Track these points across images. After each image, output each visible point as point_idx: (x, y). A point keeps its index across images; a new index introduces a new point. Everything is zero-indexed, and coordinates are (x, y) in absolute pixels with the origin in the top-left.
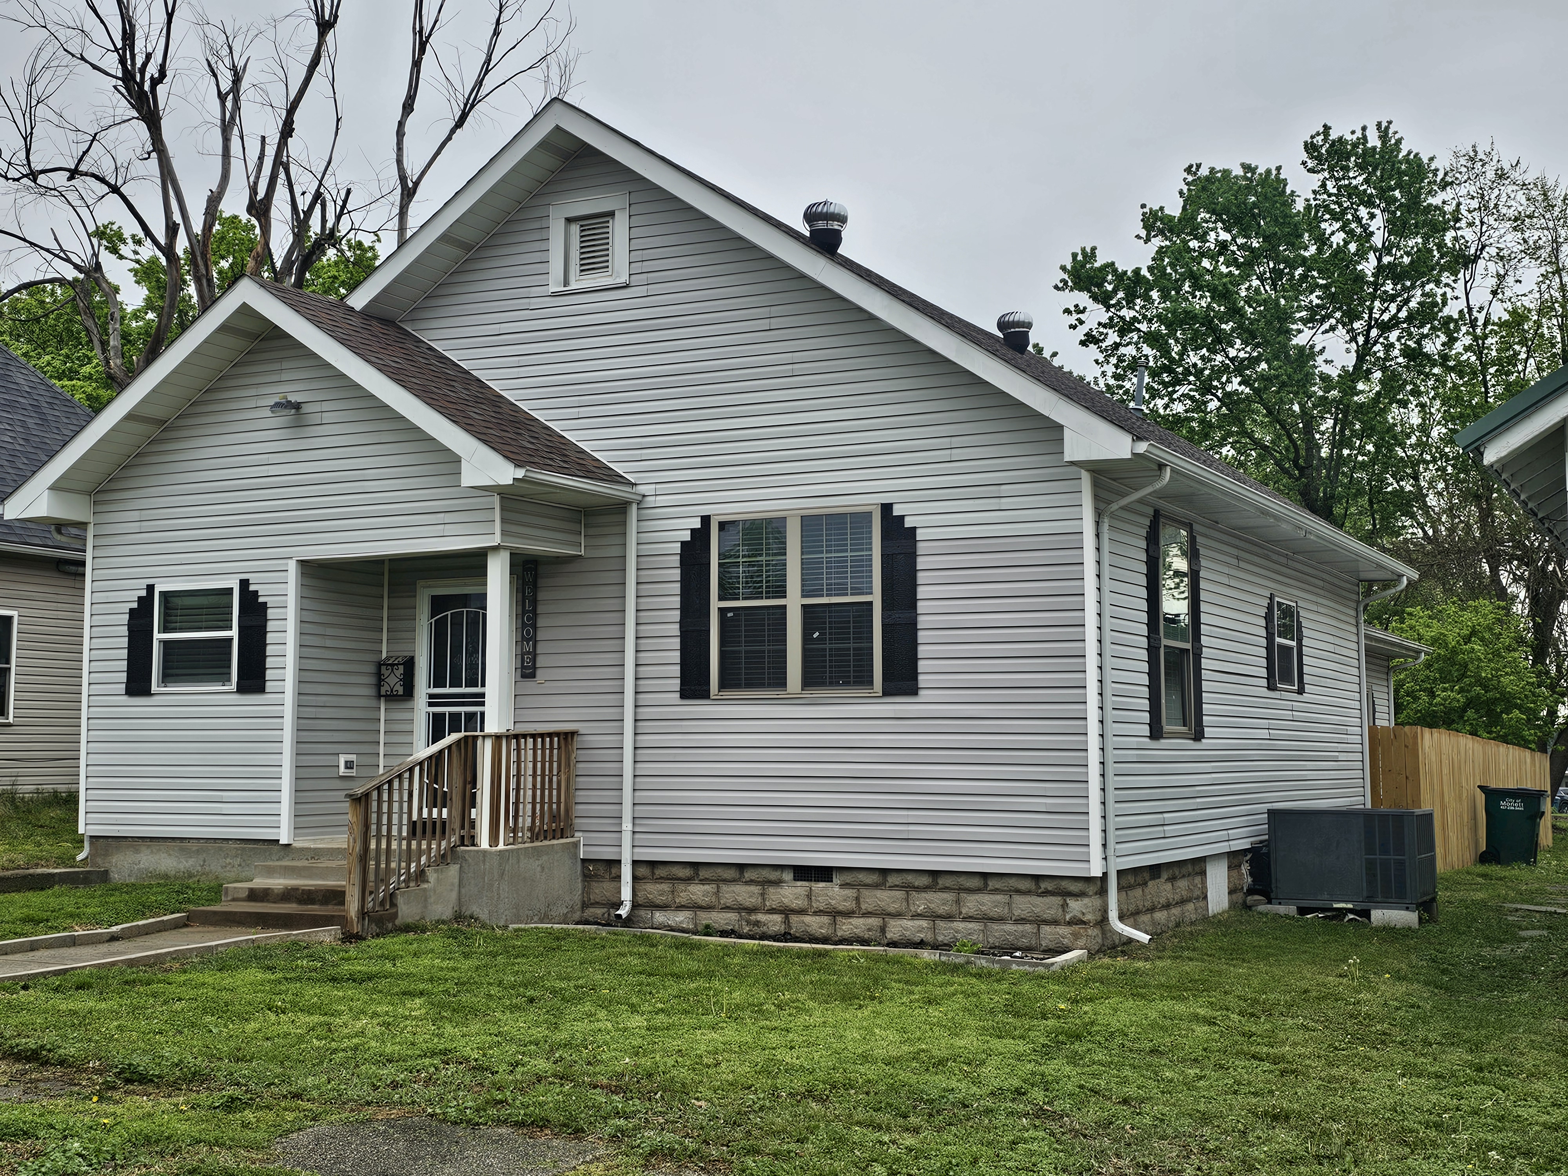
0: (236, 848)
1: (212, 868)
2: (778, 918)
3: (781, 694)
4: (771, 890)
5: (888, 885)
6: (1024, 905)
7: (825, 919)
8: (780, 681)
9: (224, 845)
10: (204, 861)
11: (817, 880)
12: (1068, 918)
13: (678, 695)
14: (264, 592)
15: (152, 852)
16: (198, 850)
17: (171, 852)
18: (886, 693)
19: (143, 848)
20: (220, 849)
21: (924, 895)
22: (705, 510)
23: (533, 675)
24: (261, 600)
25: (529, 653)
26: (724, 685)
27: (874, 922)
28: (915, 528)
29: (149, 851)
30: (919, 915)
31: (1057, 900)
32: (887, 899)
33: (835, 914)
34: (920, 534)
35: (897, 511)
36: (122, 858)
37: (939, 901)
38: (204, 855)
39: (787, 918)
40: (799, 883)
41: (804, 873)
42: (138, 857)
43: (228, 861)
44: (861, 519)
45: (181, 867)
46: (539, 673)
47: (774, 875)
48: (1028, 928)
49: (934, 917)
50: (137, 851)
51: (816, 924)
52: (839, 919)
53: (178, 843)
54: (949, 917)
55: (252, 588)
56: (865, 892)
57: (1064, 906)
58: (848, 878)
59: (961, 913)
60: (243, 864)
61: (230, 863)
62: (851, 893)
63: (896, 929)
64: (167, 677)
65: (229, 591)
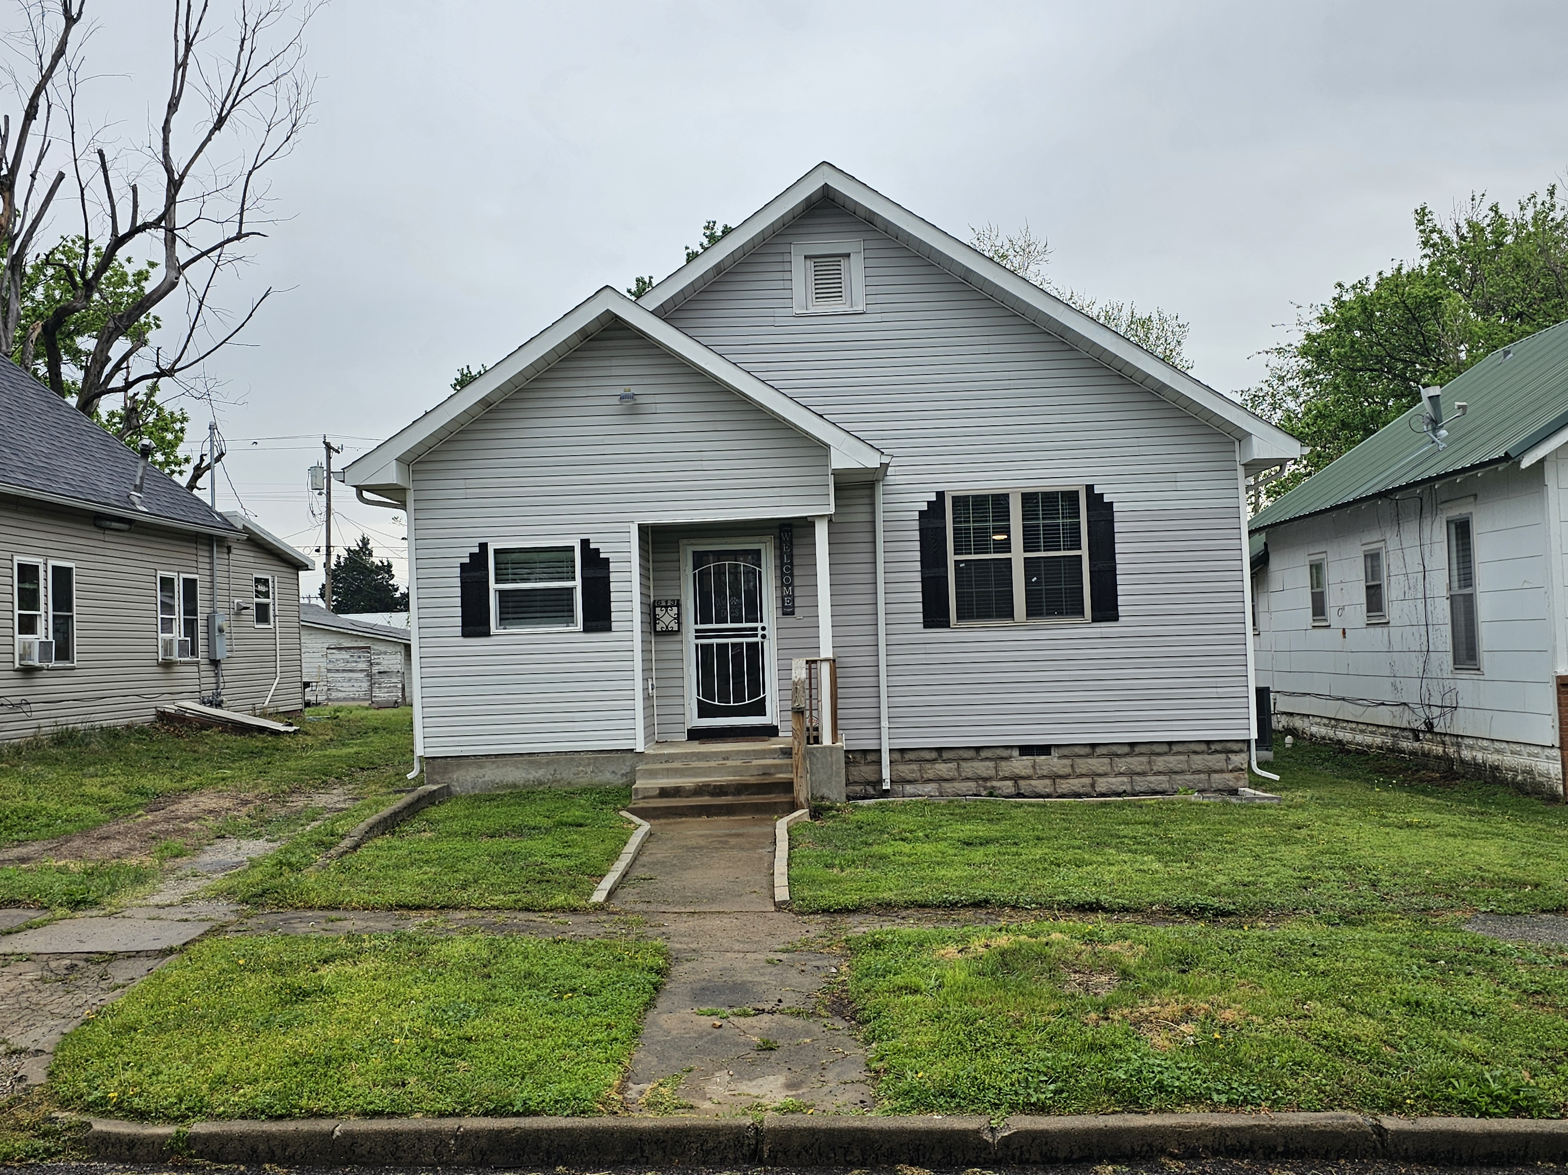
0: (589, 758)
1: (564, 775)
2: (1010, 783)
3: (1009, 622)
4: (1003, 764)
5: (1095, 754)
6: (1198, 761)
7: (1048, 782)
8: (1009, 614)
9: (576, 756)
10: (555, 771)
11: (1038, 755)
12: (1230, 767)
13: (922, 625)
14: (606, 549)
15: (498, 767)
16: (548, 763)
17: (519, 765)
18: (1095, 620)
19: (488, 764)
20: (572, 759)
21: (1124, 759)
22: (940, 487)
23: (792, 613)
24: (602, 556)
25: (788, 596)
26: (961, 617)
27: (1087, 781)
28: (1111, 503)
29: (494, 766)
30: (1121, 773)
31: (1223, 756)
32: (1096, 764)
33: (1055, 777)
34: (1117, 507)
35: (1098, 490)
36: (464, 774)
37: (1137, 763)
38: (555, 766)
39: (1016, 782)
40: (1024, 758)
41: (1028, 750)
42: (482, 772)
43: (581, 768)
44: (1070, 496)
45: (531, 777)
46: (796, 610)
47: (1005, 753)
48: (1203, 776)
49: (1131, 774)
50: (481, 767)
51: (1042, 785)
52: (1058, 781)
53: (526, 758)
54: (1143, 774)
55: (592, 546)
56: (1079, 761)
57: (1228, 759)
58: (1066, 751)
59: (1152, 770)
60: (596, 771)
61: (582, 771)
62: (1067, 762)
63: (1102, 784)
64: (504, 621)
65: (571, 549)
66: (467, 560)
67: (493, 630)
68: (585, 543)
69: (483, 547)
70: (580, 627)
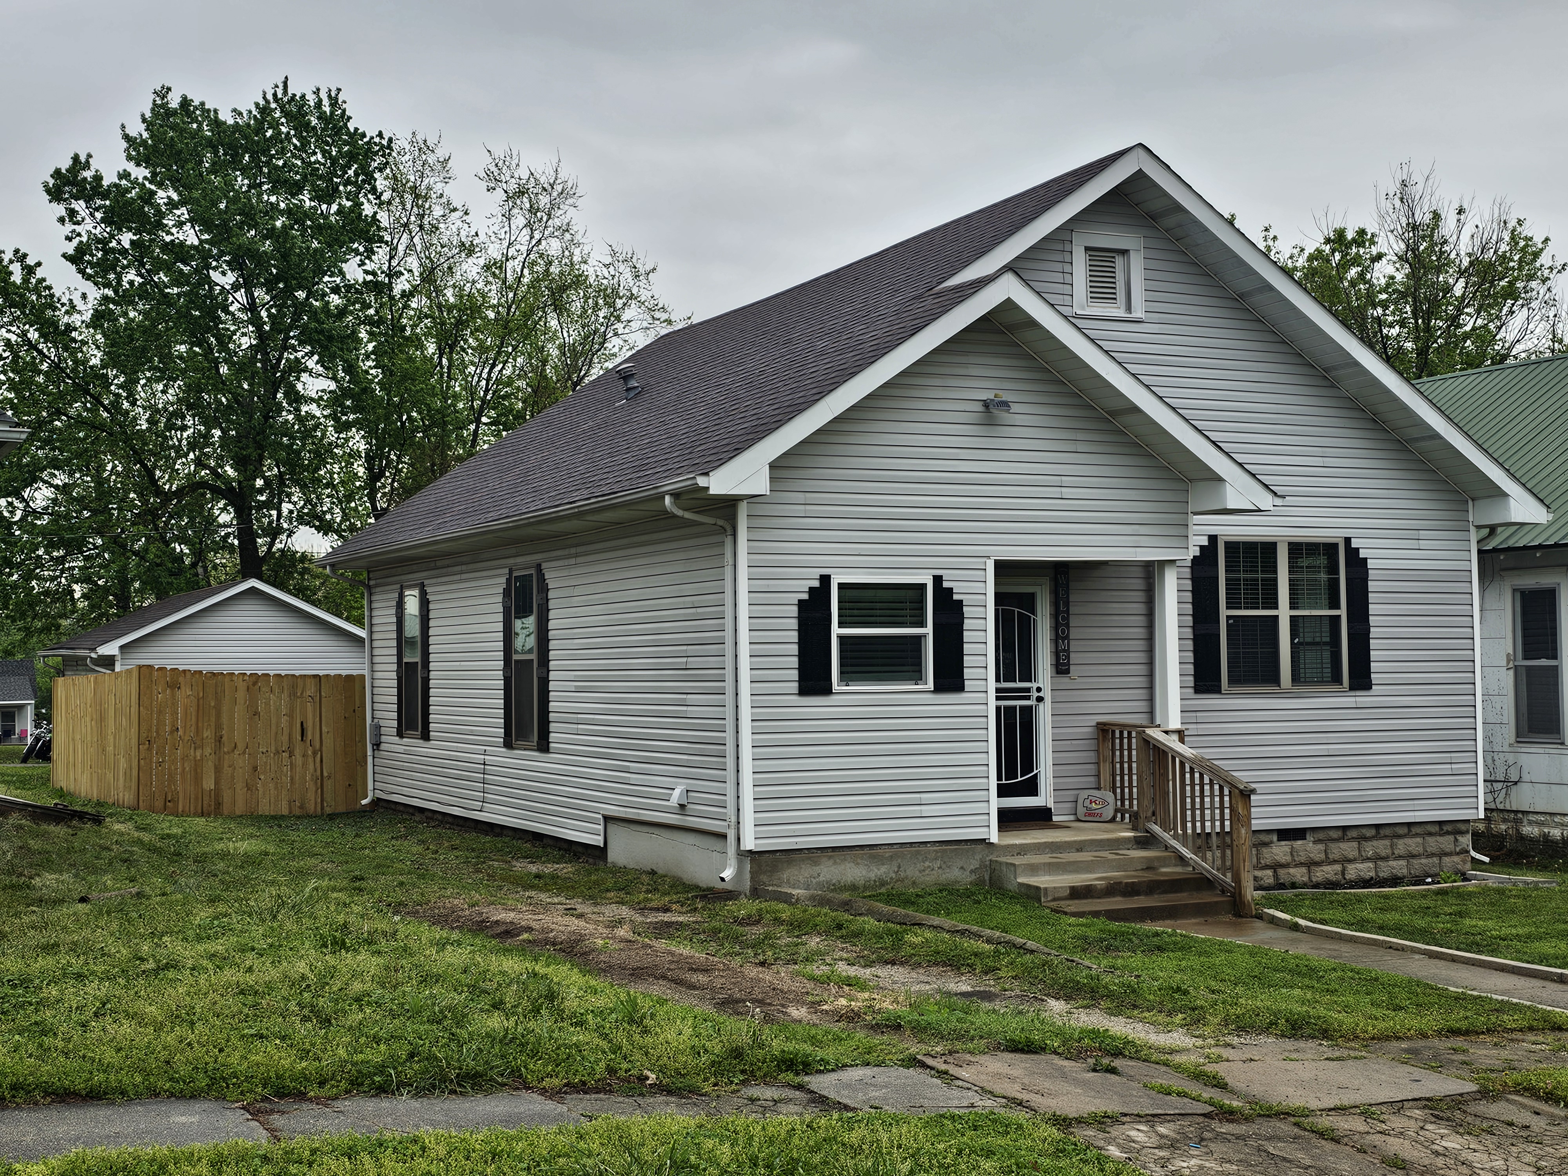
0: (936, 851)
1: (908, 873)
2: (1269, 872)
3: (1276, 689)
4: (1265, 850)
5: (1346, 838)
6: (1434, 843)
7: (1304, 870)
8: (1273, 678)
9: (922, 848)
10: (899, 867)
11: (1295, 839)
12: (1458, 849)
13: (1192, 691)
14: (960, 590)
15: (835, 863)
16: (891, 856)
17: (859, 861)
18: (1352, 688)
19: (824, 859)
20: (918, 852)
21: (1370, 843)
22: (1213, 531)
23: (1067, 672)
24: (955, 597)
25: (1064, 651)
26: (1232, 681)
27: (1338, 867)
28: (1366, 559)
29: (831, 862)
30: (1368, 858)
31: (1451, 838)
32: (1348, 848)
33: (1311, 864)
34: (1371, 564)
35: (1355, 544)
36: (796, 873)
37: (1381, 846)
38: (899, 861)
39: (1275, 872)
40: (1283, 843)
41: (1286, 834)
42: (817, 869)
43: (927, 864)
44: (1330, 549)
45: (872, 875)
46: (1072, 667)
47: (1265, 838)
48: (1436, 860)
49: (1377, 858)
50: (816, 863)
51: (1299, 874)
52: (1312, 868)
53: (866, 851)
54: (1385, 859)
55: (945, 585)
56: (1332, 845)
57: (1456, 840)
58: (1321, 835)
59: (1393, 853)
60: (944, 866)
61: (929, 867)
62: (1321, 847)
63: (1353, 871)
64: (846, 676)
65: (923, 587)
66: (805, 596)
67: (835, 687)
68: (938, 580)
69: (825, 580)
70: (931, 685)
